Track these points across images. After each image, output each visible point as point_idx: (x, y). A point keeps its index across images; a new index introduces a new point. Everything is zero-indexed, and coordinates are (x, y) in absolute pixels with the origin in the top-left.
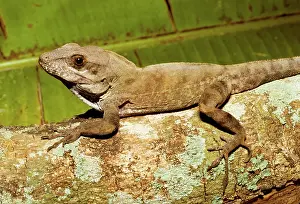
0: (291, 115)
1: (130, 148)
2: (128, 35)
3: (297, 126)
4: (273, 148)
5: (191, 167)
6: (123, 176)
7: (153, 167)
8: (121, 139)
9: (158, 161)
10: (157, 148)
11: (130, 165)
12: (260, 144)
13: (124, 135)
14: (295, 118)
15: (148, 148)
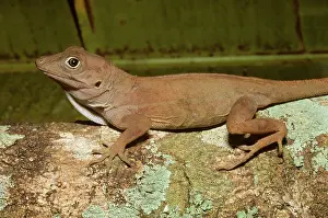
0: (314, 154)
1: (55, 170)
2: (241, 48)
3: (319, 173)
4: (275, 200)
5: (141, 211)
6: (37, 208)
7: (83, 202)
8: (49, 155)
9: (92, 194)
10: (95, 176)
11: (49, 194)
12: (256, 192)
13: (55, 151)
14: (320, 160)
15: (82, 174)
